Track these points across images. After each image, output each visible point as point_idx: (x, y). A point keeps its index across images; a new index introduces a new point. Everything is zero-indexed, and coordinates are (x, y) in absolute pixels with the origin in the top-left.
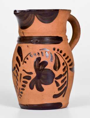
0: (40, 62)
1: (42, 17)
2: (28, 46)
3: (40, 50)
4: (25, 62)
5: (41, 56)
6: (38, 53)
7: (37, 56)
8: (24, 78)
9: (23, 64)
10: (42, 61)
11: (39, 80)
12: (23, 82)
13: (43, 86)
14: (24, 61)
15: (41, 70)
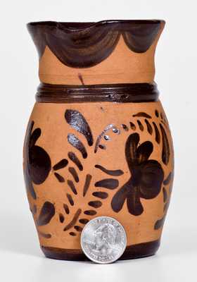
0: (139, 145)
1: (135, 37)
2: (101, 108)
3: (134, 116)
4: (102, 147)
5: (138, 131)
6: (132, 125)
7: (131, 132)
8: (97, 184)
9: (95, 152)
10: (141, 142)
11: (135, 188)
12: (95, 194)
13: (143, 201)
14: (97, 144)
15: (141, 163)
